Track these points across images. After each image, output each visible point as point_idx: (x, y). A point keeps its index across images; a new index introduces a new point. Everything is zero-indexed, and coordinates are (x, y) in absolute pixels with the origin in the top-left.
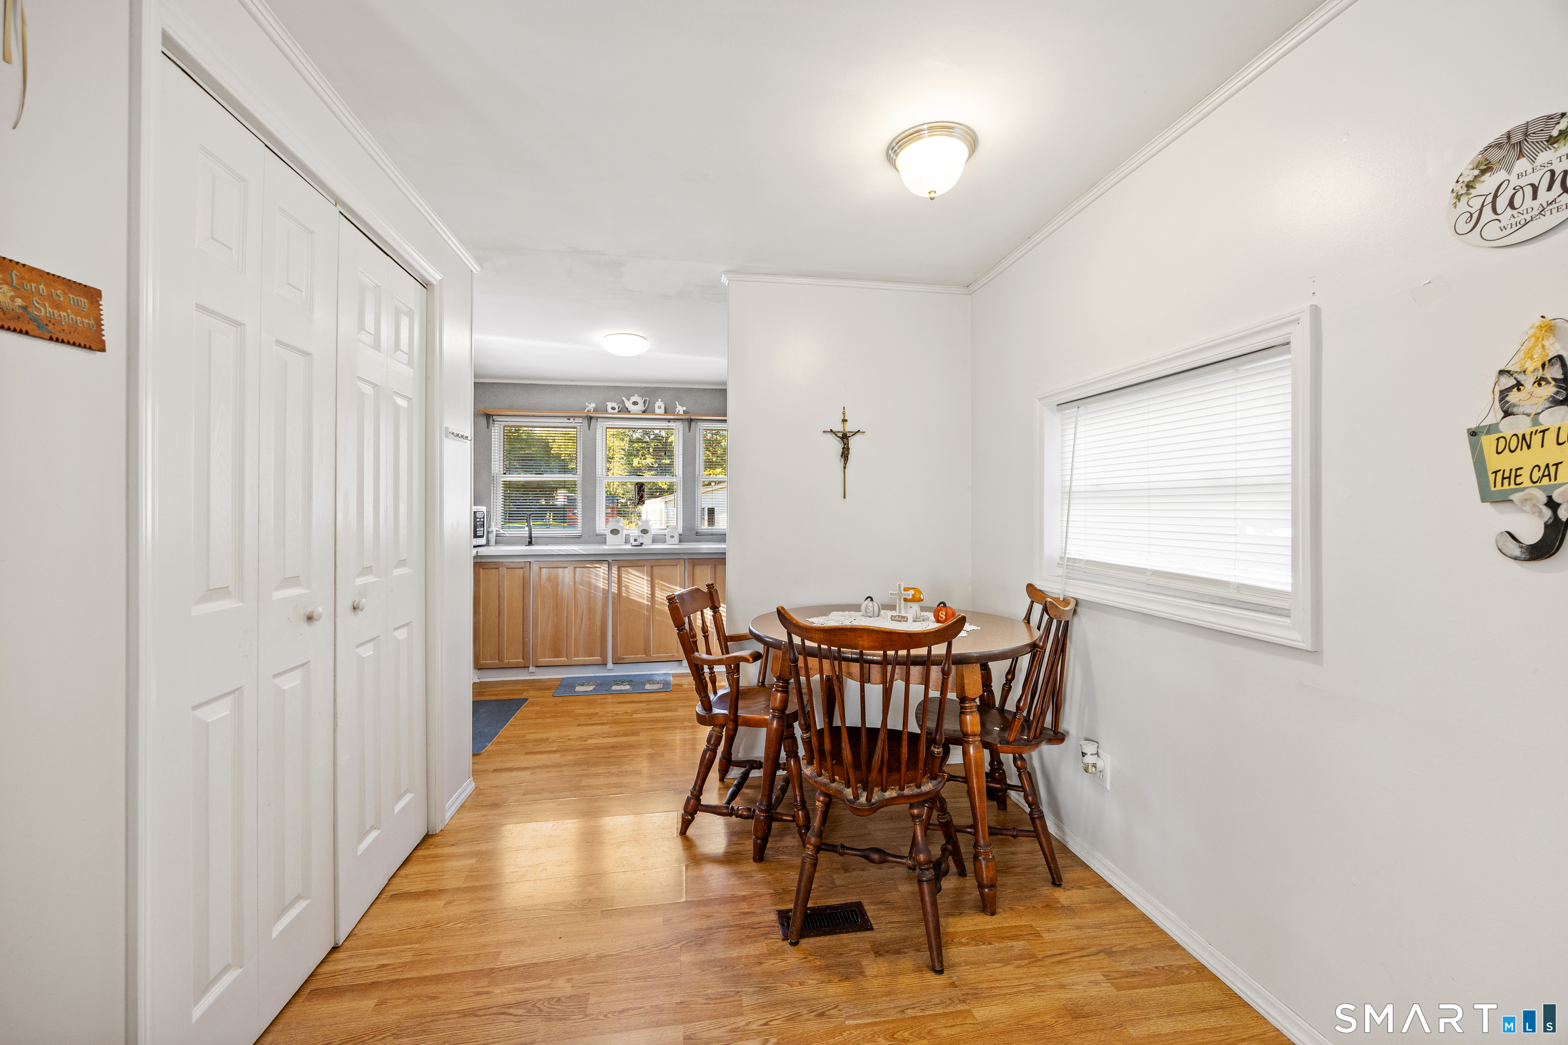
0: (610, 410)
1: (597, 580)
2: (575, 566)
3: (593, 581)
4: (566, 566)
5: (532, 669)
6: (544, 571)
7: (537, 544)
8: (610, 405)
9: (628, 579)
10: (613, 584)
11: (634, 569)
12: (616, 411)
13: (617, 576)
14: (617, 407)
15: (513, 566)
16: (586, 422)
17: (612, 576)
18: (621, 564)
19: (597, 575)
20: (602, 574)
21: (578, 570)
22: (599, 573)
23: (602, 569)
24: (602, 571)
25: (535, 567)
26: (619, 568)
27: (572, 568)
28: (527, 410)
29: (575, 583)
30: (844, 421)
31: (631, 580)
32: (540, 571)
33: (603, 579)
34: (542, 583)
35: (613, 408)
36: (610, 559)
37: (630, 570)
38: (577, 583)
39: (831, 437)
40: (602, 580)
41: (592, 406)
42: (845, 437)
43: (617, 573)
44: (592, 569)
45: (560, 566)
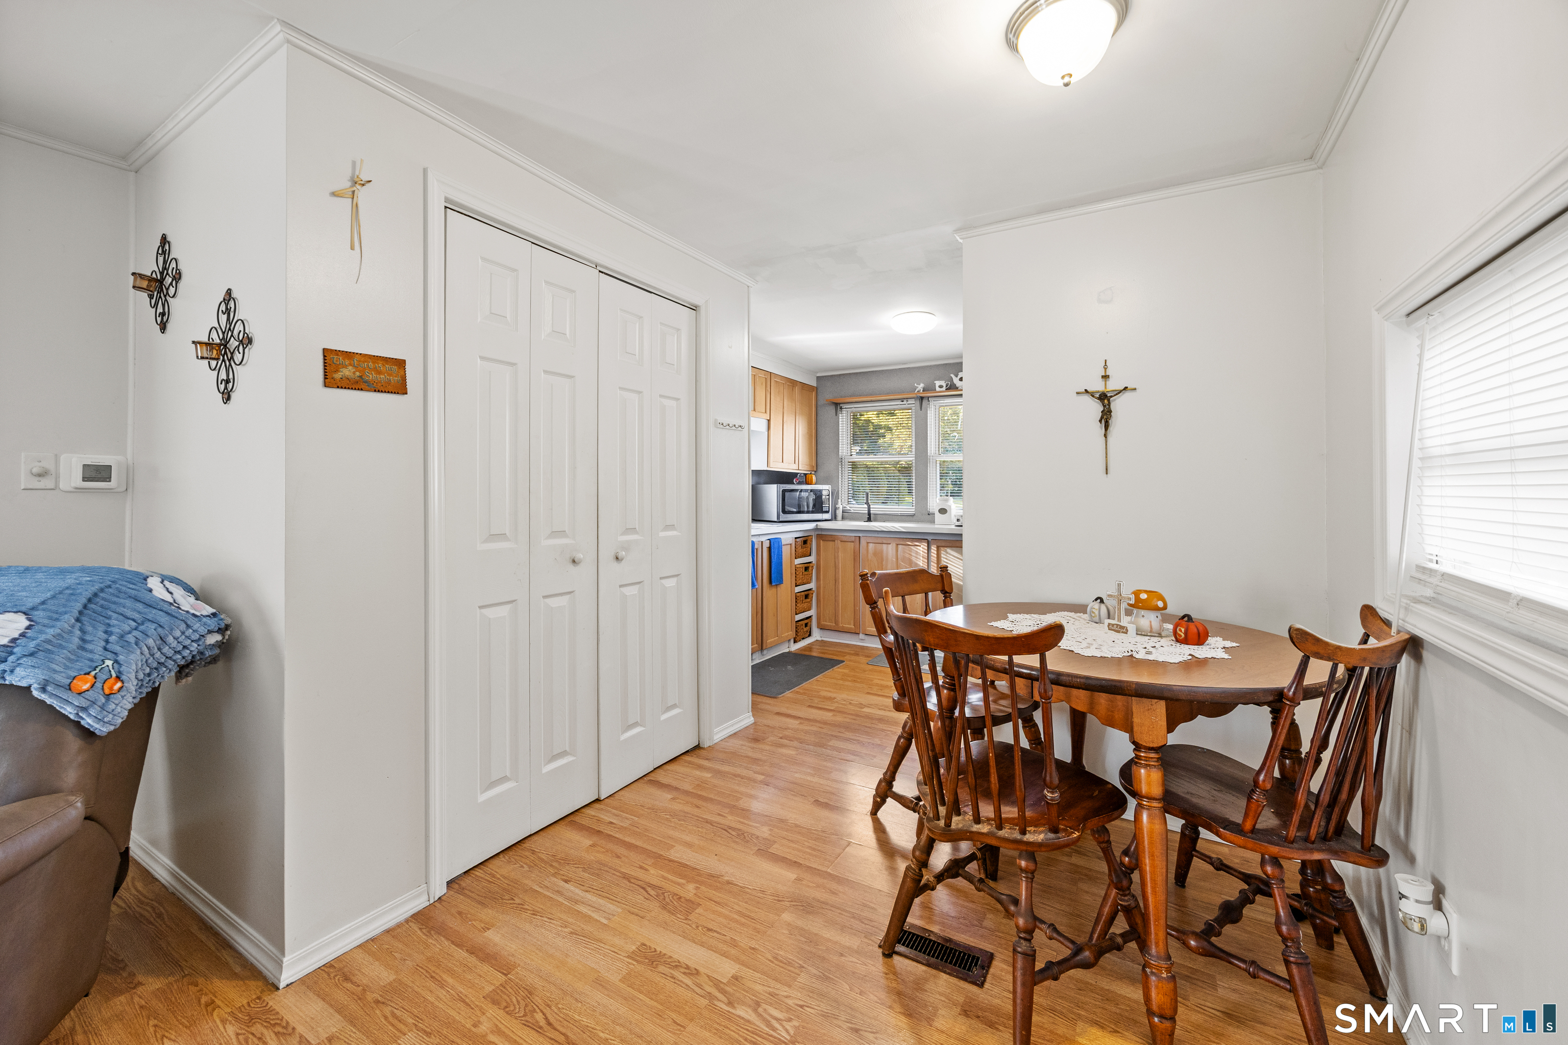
0: (938, 389)
1: (917, 558)
2: (898, 543)
3: (914, 559)
4: (889, 542)
5: (861, 636)
6: (871, 545)
7: (876, 520)
8: (938, 383)
9: (946, 559)
10: (932, 563)
11: (953, 550)
12: (944, 389)
13: (936, 556)
14: (944, 385)
15: (846, 540)
16: (918, 402)
17: (931, 556)
18: (939, 544)
19: (917, 553)
20: (921, 553)
21: (900, 547)
22: (919, 551)
23: (922, 548)
24: (921, 549)
25: (863, 542)
26: (938, 547)
27: (894, 545)
28: (867, 395)
29: (897, 559)
30: (1105, 377)
31: (950, 561)
32: (868, 546)
33: (923, 557)
34: (870, 557)
35: (941, 387)
36: (930, 538)
37: (949, 550)
38: (899, 560)
39: (1087, 398)
40: (921, 558)
41: (921, 386)
42: (1104, 398)
43: (936, 552)
44: (912, 547)
45: (884, 542)
